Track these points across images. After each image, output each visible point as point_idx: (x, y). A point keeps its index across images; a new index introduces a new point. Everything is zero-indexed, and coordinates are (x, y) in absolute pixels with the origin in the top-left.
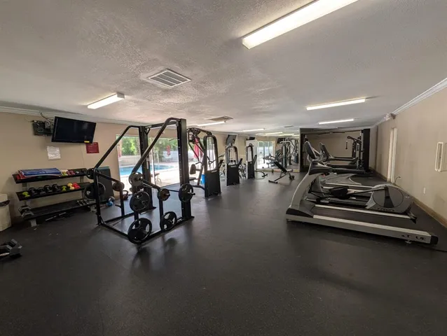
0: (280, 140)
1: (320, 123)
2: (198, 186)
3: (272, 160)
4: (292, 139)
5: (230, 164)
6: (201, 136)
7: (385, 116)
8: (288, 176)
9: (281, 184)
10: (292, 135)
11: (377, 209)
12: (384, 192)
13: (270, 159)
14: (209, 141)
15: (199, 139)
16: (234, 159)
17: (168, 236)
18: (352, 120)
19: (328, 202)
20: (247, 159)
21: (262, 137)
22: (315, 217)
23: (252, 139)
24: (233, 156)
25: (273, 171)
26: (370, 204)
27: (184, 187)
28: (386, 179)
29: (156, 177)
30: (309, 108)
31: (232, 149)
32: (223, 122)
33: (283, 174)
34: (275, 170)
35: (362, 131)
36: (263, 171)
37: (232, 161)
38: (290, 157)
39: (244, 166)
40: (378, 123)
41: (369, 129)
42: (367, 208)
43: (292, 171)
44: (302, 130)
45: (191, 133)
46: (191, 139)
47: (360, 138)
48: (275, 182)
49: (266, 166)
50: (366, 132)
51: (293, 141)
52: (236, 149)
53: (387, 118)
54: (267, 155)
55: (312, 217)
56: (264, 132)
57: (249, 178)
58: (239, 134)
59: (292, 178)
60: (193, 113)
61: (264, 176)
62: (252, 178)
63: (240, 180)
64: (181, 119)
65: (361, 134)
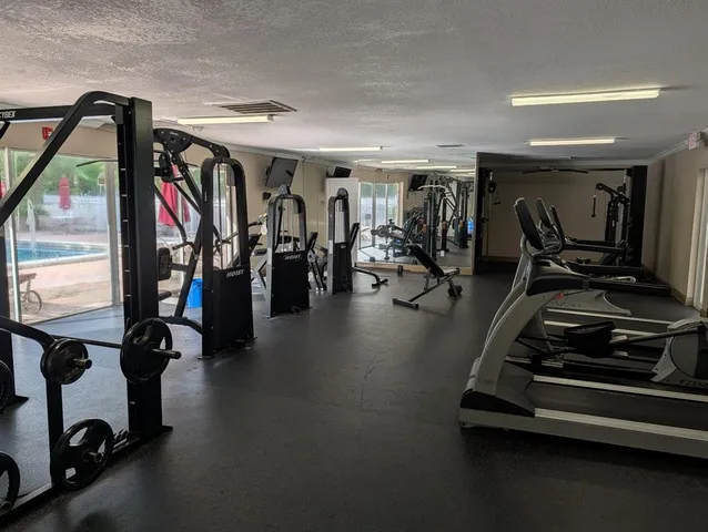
0: (417, 181)
1: (534, 143)
2: (179, 318)
3: (396, 238)
4: (451, 180)
5: (282, 249)
6: (195, 157)
7: (687, 136)
8: (445, 287)
9: (427, 311)
10: (452, 168)
11: (678, 383)
12: (695, 339)
13: (391, 236)
14: (221, 174)
15: (184, 167)
16: (295, 232)
17: (81, 505)
18: (611, 141)
19: (559, 365)
20: (332, 235)
21: (368, 169)
22: (541, 413)
23: (343, 173)
24: (291, 224)
25: (400, 271)
26: (663, 369)
27: (139, 333)
28: (683, 297)
29: (23, 287)
30: (518, 102)
31: (288, 204)
32: (263, 118)
33: (433, 282)
34: (406, 267)
35: (630, 172)
36: (372, 269)
37: (288, 239)
38: (445, 231)
39: (321, 254)
40: (665, 154)
41: (645, 168)
42: (655, 379)
43: (457, 273)
44: (482, 157)
45: (158, 146)
46: (157, 165)
47: (623, 188)
48: (411, 306)
49: (380, 255)
50: (638, 174)
51: (454, 186)
52: (300, 203)
53: (693, 143)
54: (381, 222)
55: (532, 415)
56: (378, 157)
57: (335, 291)
58: (304, 156)
59: (455, 293)
60: (169, 80)
61: (376, 286)
62: (343, 290)
63: (311, 297)
64: (132, 101)
65: (626, 179)
